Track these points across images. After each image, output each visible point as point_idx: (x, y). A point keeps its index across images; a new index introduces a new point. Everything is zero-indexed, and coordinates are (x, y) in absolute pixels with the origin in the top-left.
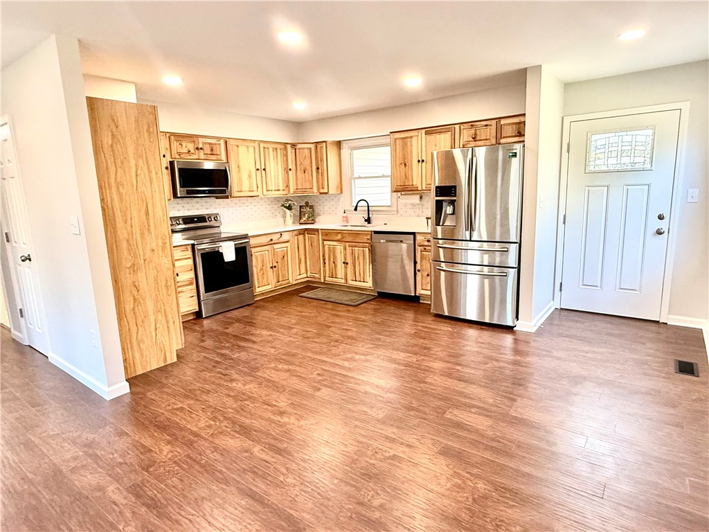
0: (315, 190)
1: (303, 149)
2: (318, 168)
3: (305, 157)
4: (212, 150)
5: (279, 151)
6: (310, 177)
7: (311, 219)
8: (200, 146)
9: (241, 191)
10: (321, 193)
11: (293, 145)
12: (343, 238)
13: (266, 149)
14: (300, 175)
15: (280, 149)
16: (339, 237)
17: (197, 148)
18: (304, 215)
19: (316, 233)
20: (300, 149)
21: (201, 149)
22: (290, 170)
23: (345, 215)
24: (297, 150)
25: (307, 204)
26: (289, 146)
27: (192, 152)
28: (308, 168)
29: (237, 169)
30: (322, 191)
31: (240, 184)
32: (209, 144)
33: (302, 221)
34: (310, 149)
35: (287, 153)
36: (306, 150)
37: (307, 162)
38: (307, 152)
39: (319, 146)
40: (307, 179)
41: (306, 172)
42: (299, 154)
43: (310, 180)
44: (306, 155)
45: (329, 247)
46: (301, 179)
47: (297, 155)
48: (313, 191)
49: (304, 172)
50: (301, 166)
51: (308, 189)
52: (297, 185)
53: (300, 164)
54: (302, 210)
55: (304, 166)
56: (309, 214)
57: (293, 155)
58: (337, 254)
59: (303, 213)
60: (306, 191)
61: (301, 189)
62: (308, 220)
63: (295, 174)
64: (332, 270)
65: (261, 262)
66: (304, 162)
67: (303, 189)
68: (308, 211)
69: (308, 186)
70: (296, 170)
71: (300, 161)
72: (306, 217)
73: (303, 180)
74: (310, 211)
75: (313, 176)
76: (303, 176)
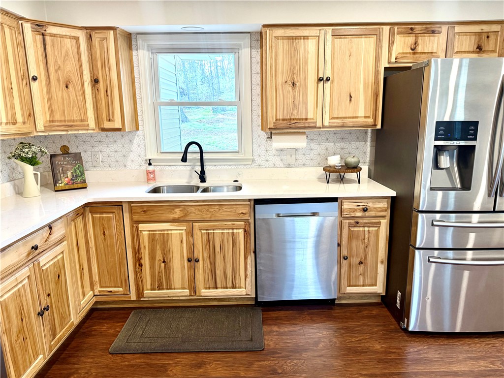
0: (92, 123)
1: (62, 36)
2: (96, 81)
3: (67, 54)
6: (80, 97)
7: (79, 179)
10: (104, 130)
11: (39, 26)
12: (185, 215)
14: (58, 92)
15: (9, 27)
16: (177, 213)
18: (64, 172)
19: (115, 209)
20: (53, 35)
22: (35, 79)
23: (151, 168)
24: (48, 38)
25: (65, 151)
26: (27, 26)
28: (75, 79)
30: (107, 125)
33: (61, 185)
34: (77, 39)
35: (24, 40)
36: (68, 41)
37: (70, 66)
38: (69, 44)
39: (96, 37)
40: (74, 101)
41: (70, 86)
42: (53, 46)
43: (80, 103)
44: (69, 50)
45: (150, 233)
46: (60, 100)
47: (47, 47)
48: (88, 125)
49: (67, 87)
50: (59, 72)
51: (77, 121)
52: (51, 112)
53: (56, 68)
54: (58, 164)
55: (66, 73)
56: (75, 171)
57: (40, 45)
58: (171, 246)
59: (61, 168)
60: (72, 126)
61: (61, 121)
62: (74, 182)
63: (47, 89)
64: (158, 275)
65: (18, 311)
66: (64, 65)
67: (65, 121)
68: (71, 164)
69: (75, 116)
70: (48, 80)
71: (56, 61)
72: (69, 177)
73: (65, 102)
74: (76, 164)
75: (87, 97)
76: (64, 93)
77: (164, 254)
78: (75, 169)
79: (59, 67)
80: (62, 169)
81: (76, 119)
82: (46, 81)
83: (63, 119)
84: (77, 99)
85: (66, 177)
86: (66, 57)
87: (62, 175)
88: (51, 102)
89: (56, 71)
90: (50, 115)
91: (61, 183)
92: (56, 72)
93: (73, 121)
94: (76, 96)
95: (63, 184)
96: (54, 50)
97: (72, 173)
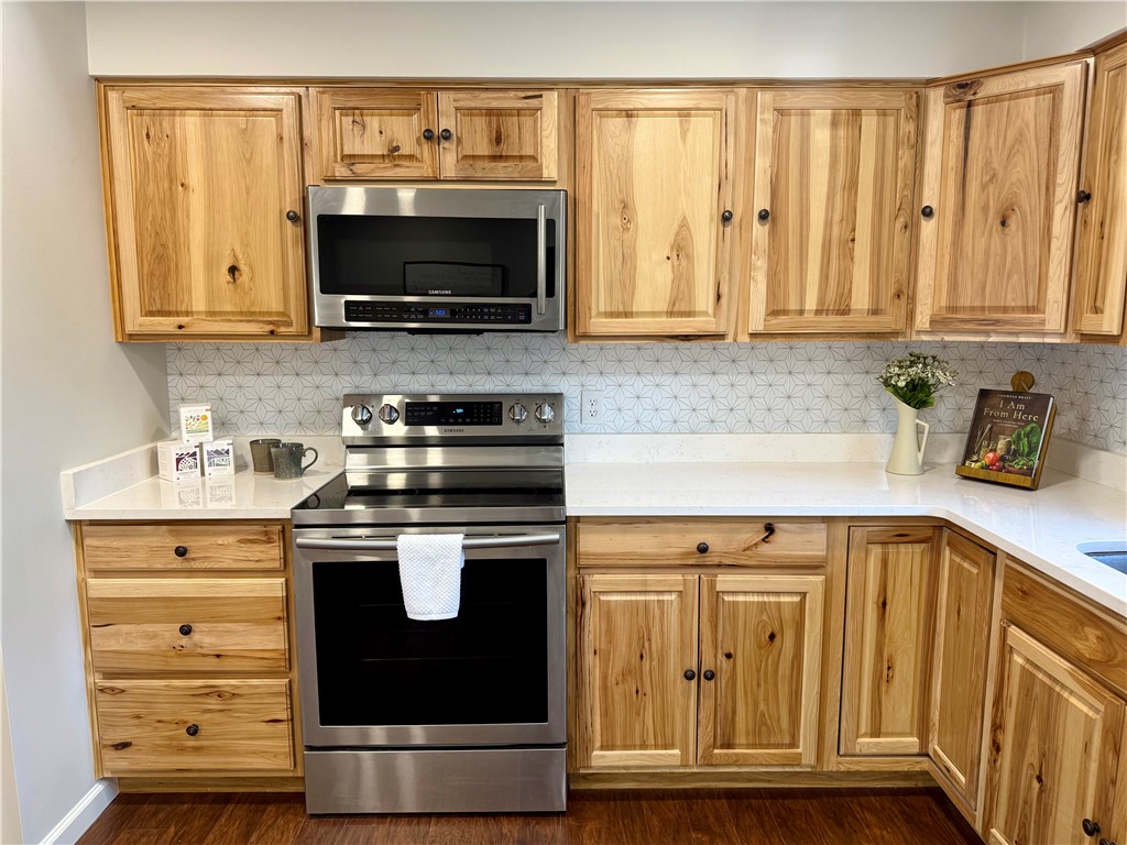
0: (1054, 316)
1: (1015, 96)
2: (1083, 197)
3: (1020, 138)
4: (498, 140)
5: (869, 123)
6: (1035, 248)
7: (1020, 463)
8: (446, 123)
9: (627, 314)
10: (1087, 338)
11: (963, 89)
12: (1108, 664)
13: (794, 120)
14: (979, 237)
15: (883, 113)
16: (1090, 643)
17: (428, 135)
18: (993, 437)
20: (994, 101)
21: (446, 135)
22: (928, 212)
24: (978, 111)
26: (936, 99)
27: (405, 150)
28: (1030, 201)
29: (616, 220)
30: (1090, 324)
31: (626, 280)
32: (490, 112)
33: (974, 466)
34: (1056, 90)
35: (921, 132)
37: (1024, 170)
38: (1030, 111)
39: (1107, 67)
40: (1015, 259)
41: (1013, 223)
42: (988, 126)
43: (1031, 263)
44: (1027, 126)
45: (1027, 666)
46: (980, 257)
47: (972, 132)
48: (1043, 322)
49: (1003, 223)
50: (991, 188)
51: (1013, 309)
52: (954, 286)
53: (986, 179)
54: (987, 414)
55: (1009, 189)
56: (1019, 437)
57: (956, 134)
58: (1060, 743)
59: (989, 426)
60: (995, 323)
61: (972, 309)
62: (1004, 467)
63: (954, 232)
64: (1023, 809)
65: (635, 637)
66: (1006, 168)
67: (983, 309)
68: (1017, 420)
69: (1009, 297)
70: (960, 212)
71: (988, 163)
72: (999, 452)
73: (992, 262)
74: (1027, 422)
75: (1055, 244)
76: (993, 242)
77: (1043, 755)
78: (1019, 435)
79: (994, 176)
80: (991, 429)
81: (1013, 304)
82: (955, 215)
83: (977, 303)
84: (1025, 253)
85: (991, 451)
86: (1017, 147)
87: (985, 443)
88: (956, 263)
89: (984, 187)
90: (949, 293)
91: (977, 461)
92: (983, 190)
93: (1005, 309)
94: (1025, 244)
95: (979, 464)
96: (989, 134)
97: (1009, 443)
